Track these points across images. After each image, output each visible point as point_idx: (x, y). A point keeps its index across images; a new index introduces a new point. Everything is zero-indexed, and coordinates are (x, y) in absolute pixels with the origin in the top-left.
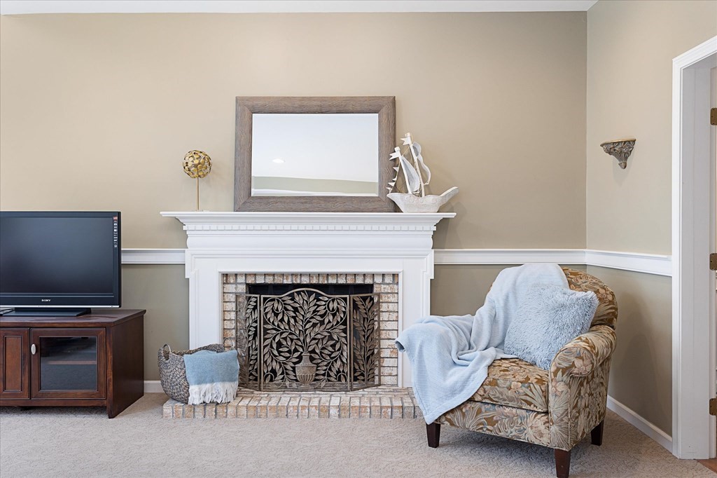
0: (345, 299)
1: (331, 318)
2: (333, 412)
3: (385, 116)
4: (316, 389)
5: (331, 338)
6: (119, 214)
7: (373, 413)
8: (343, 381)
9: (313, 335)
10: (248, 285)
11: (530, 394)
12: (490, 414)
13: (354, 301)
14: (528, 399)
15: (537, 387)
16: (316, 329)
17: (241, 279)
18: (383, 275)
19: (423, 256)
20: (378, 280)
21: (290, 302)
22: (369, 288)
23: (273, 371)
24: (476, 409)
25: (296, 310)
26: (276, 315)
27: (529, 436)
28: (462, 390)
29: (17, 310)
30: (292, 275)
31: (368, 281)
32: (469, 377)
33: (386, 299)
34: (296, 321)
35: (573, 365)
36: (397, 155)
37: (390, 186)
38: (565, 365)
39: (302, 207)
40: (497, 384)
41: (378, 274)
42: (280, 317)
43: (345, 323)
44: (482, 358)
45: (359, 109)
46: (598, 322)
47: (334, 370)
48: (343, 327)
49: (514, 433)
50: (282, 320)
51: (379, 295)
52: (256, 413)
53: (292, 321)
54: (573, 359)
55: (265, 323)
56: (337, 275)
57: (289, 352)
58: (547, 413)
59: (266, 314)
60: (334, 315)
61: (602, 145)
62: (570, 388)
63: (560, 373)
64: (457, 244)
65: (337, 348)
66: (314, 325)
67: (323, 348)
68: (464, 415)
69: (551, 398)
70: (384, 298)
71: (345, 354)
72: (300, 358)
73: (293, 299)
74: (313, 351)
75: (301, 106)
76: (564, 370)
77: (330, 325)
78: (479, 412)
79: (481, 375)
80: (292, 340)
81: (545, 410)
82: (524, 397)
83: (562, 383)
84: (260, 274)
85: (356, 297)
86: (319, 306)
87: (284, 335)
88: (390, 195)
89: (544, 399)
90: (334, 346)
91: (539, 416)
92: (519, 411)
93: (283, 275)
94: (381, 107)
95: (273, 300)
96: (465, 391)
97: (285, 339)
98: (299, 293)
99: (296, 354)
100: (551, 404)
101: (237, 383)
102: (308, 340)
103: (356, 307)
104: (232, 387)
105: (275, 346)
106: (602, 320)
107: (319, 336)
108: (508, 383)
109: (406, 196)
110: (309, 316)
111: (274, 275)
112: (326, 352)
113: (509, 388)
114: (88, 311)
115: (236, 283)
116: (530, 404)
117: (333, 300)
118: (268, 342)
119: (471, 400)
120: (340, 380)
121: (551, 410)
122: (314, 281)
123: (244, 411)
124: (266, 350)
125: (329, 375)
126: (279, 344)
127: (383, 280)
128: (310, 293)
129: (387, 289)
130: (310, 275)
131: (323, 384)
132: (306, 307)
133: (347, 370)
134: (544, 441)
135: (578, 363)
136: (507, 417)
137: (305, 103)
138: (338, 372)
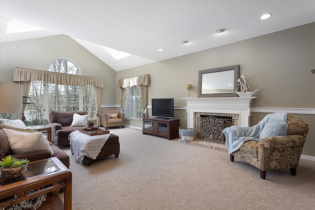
0: (222, 120)
1: (218, 125)
2: (214, 148)
3: (236, 71)
4: (214, 142)
5: (218, 130)
6: (173, 99)
7: (224, 150)
8: (221, 141)
9: (213, 128)
10: (200, 115)
11: (253, 151)
12: (243, 155)
13: (225, 121)
14: (252, 152)
15: (255, 149)
16: (215, 127)
17: (199, 114)
18: (235, 114)
19: (246, 109)
20: (233, 116)
21: (208, 120)
22: (231, 118)
23: (204, 136)
24: (240, 153)
25: (209, 122)
26: (205, 123)
27: (253, 164)
28: (236, 147)
29: (158, 117)
30: (211, 113)
31: (231, 116)
32: (238, 143)
33: (236, 121)
34: (209, 125)
35: (264, 144)
36: (239, 81)
37: (236, 90)
38: (262, 144)
39: (213, 96)
40: (245, 147)
41: (233, 114)
42: (206, 123)
43: (222, 126)
44: (244, 139)
45: (228, 69)
46: (296, 134)
47: (219, 138)
48: (221, 127)
49: (249, 162)
50: (206, 124)
51: (233, 120)
52: (196, 145)
53: (209, 124)
54: (264, 142)
55: (202, 124)
56: (222, 114)
57: (208, 132)
58: (258, 158)
59: (202, 122)
60: (219, 124)
61: (311, 71)
62: (264, 151)
63: (261, 146)
64: (261, 106)
65: (220, 132)
66: (214, 126)
67: (216, 132)
68: (237, 154)
69: (259, 153)
70: (235, 121)
71: (222, 134)
72: (210, 134)
73: (209, 119)
74: (214, 133)
75: (213, 71)
76: (262, 145)
77: (218, 126)
78: (241, 154)
79: (241, 143)
80: (208, 129)
81: (257, 157)
82: (251, 152)
83: (261, 149)
84: (203, 113)
85: (226, 120)
86: (215, 121)
87: (207, 128)
88: (236, 92)
89: (257, 153)
90: (219, 132)
91: (256, 158)
92: (251, 156)
93: (208, 113)
94: (235, 68)
95: (204, 119)
96: (237, 147)
97: (207, 129)
98: (210, 118)
99: (210, 133)
100: (259, 155)
101: (194, 137)
102: (212, 130)
103: (225, 122)
104: (192, 138)
105: (204, 130)
106: (298, 133)
107: (215, 129)
108: (248, 147)
109: (240, 92)
110: (213, 123)
111: (206, 113)
112: (217, 133)
113: (248, 148)
114: (169, 119)
115: (198, 114)
116: (253, 154)
117: (219, 120)
118: (203, 129)
119: (239, 150)
120: (220, 141)
121: (259, 157)
122: (216, 115)
123: (194, 144)
124: (202, 131)
125: (217, 139)
126: (205, 130)
127: (235, 116)
128: (213, 118)
129: (236, 118)
130: (215, 113)
131: (216, 141)
132: (212, 121)
133: (222, 139)
134: (256, 166)
135: (266, 144)
136: (247, 157)
137: (214, 70)
138: (220, 139)
